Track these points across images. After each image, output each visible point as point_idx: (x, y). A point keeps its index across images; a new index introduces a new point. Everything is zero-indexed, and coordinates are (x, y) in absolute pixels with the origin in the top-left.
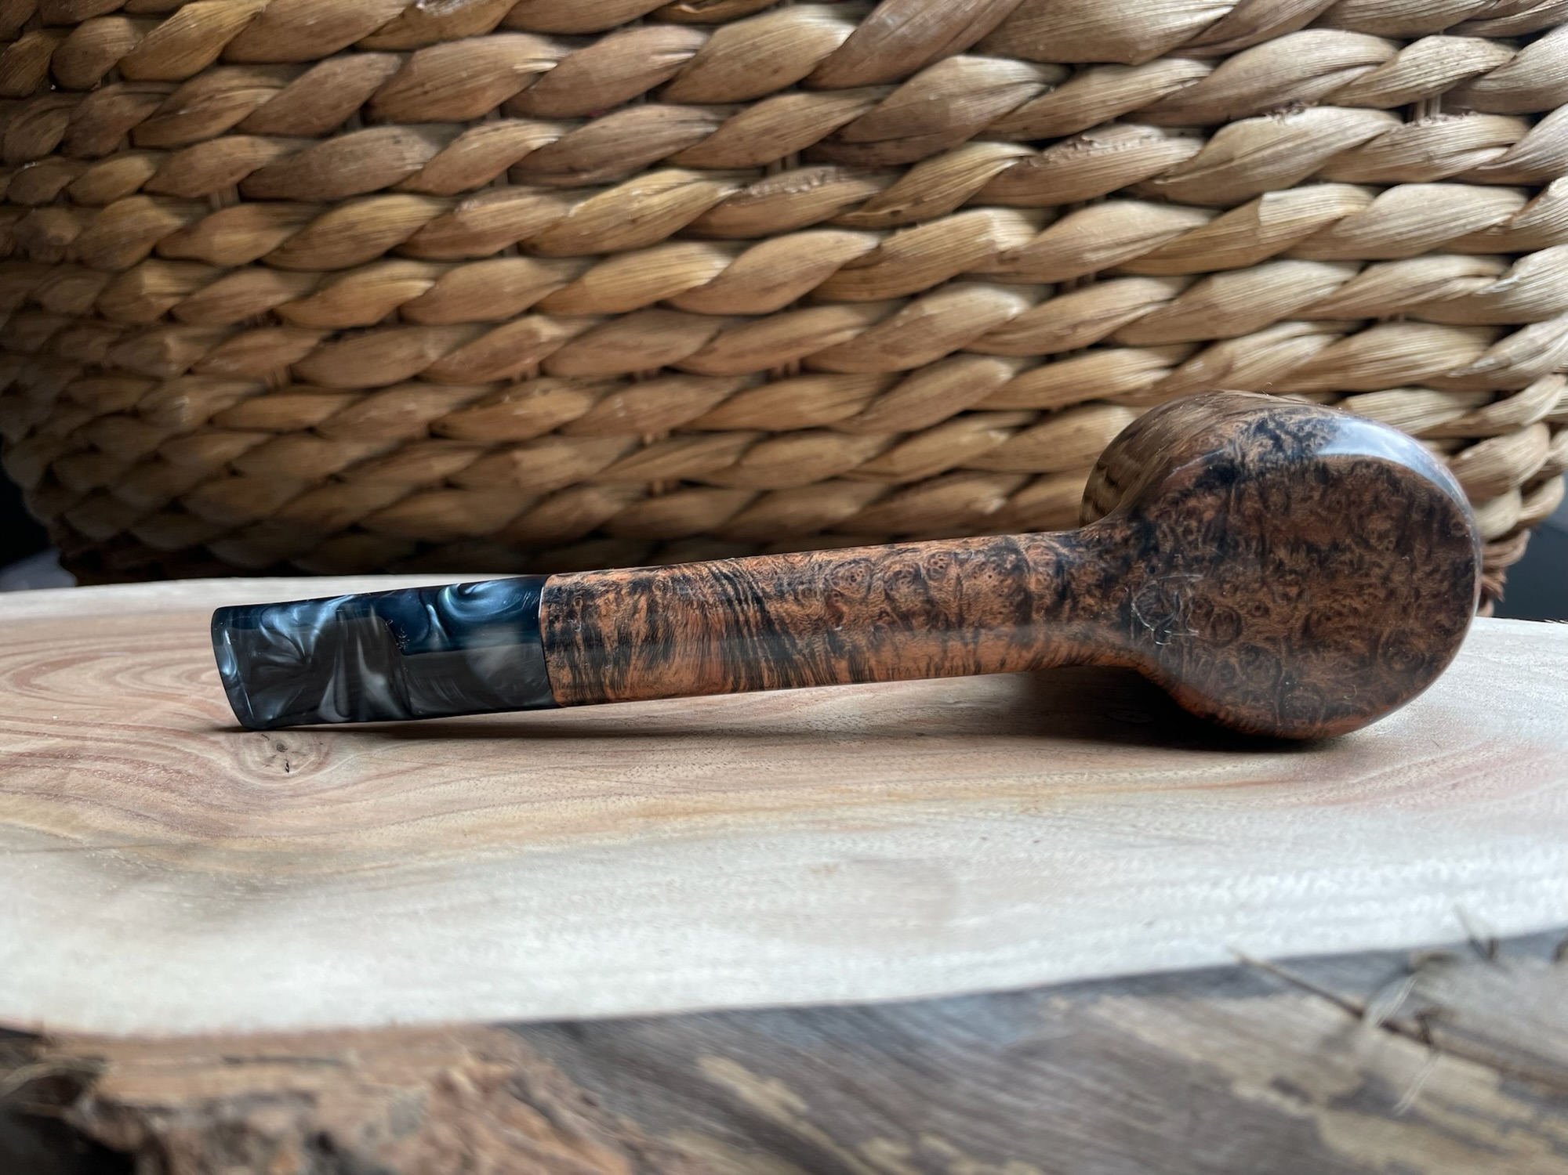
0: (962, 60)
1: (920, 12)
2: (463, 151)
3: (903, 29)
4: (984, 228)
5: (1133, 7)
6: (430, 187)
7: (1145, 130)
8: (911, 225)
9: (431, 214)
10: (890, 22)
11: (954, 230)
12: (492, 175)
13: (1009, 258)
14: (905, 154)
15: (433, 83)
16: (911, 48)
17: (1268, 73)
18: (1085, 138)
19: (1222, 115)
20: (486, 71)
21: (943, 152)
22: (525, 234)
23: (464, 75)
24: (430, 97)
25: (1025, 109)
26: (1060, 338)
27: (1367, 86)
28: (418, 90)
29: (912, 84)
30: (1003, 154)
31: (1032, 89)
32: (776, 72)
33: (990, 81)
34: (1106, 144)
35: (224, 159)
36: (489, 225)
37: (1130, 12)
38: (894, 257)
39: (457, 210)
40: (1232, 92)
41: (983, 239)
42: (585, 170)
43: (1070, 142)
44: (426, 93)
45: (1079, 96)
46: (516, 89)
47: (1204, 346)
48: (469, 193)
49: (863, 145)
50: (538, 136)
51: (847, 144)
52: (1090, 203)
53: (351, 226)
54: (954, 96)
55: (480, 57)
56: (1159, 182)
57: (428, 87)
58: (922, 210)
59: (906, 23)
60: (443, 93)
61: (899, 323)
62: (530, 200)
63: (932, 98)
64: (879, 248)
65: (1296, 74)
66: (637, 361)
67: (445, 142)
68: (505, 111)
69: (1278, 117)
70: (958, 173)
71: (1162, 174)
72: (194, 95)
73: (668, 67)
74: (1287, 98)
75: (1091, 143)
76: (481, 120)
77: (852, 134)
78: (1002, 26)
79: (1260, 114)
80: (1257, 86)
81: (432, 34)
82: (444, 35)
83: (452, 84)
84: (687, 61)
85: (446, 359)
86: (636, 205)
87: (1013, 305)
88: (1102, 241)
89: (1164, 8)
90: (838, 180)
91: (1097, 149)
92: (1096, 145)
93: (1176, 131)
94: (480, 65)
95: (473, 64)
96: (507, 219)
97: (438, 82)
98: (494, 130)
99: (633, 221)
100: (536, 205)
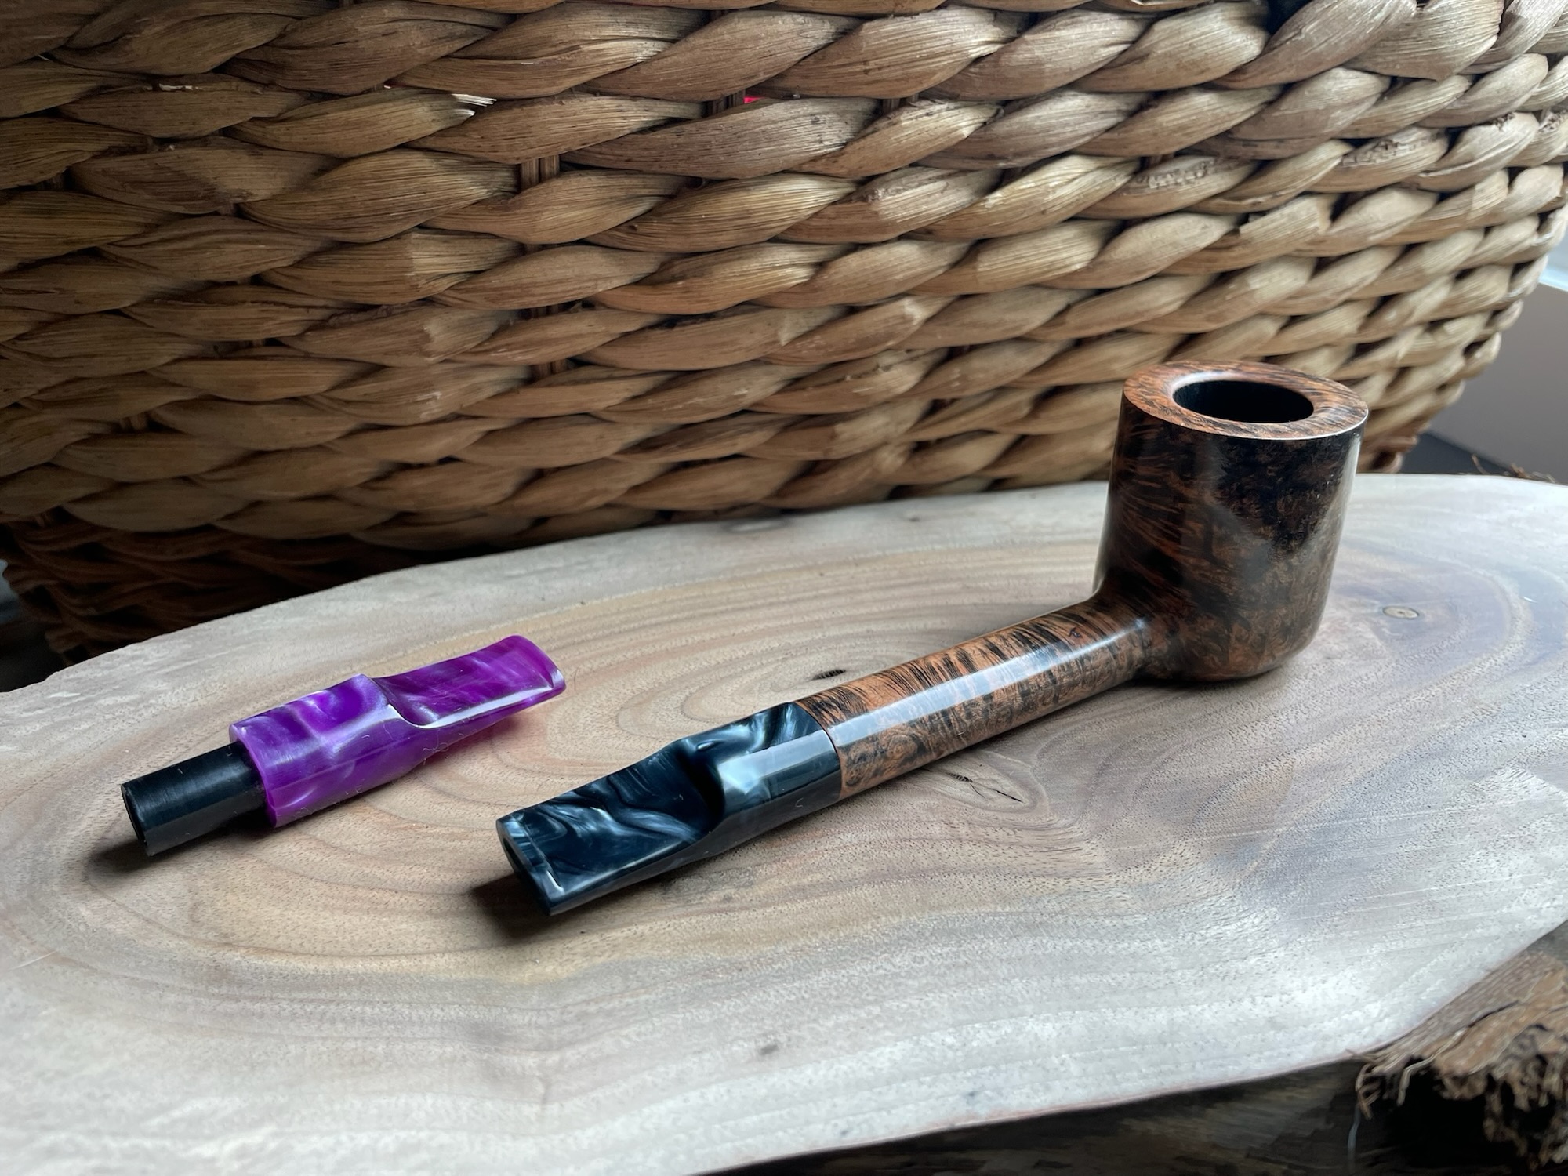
0: (1341, 73)
3: (1322, 47)
5: (1463, 39)
6: (840, 170)
7: (1422, 134)
9: (832, 197)
11: (1292, 217)
14: (1277, 153)
15: (877, 61)
18: (1394, 140)
19: (1470, 121)
20: (941, 53)
22: (925, 222)
24: (869, 76)
25: (1364, 116)
27: (1535, 99)
28: (860, 68)
29: (1306, 92)
30: (1338, 154)
31: (1373, 101)
32: (1203, 72)
35: (580, 125)
36: (901, 212)
37: (1460, 43)
38: (1246, 242)
39: (869, 196)
41: (1311, 227)
42: (1004, 158)
43: (1384, 143)
44: (866, 72)
45: (1405, 106)
49: (1247, 142)
50: (966, 122)
51: (1233, 141)
53: (748, 214)
54: (1334, 108)
55: (937, 37)
56: (1422, 176)
57: (872, 65)
60: (886, 72)
61: (1228, 297)
62: (938, 185)
63: (1319, 106)
69: (1499, 126)
70: (1311, 170)
71: (1427, 170)
72: (545, 42)
75: (1396, 145)
77: (1247, 133)
78: (1375, 45)
79: (1488, 123)
81: (885, 6)
82: (899, 9)
83: (900, 64)
84: (1121, 54)
85: (796, 344)
87: (1299, 280)
88: (1383, 225)
89: (1476, 40)
90: (1216, 173)
91: (1400, 151)
92: (1400, 147)
93: (1437, 134)
94: (936, 46)
95: (928, 45)
96: (917, 206)
97: (884, 61)
98: (927, 115)
99: (1044, 212)
100: (942, 191)
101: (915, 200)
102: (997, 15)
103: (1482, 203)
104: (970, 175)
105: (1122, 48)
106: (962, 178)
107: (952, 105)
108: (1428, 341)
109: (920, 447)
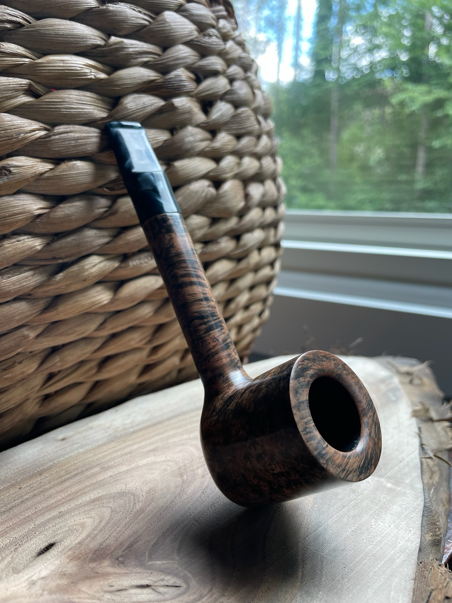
0: (194, 216)
1: (190, 202)
2: (2, 252)
3: (186, 207)
16: (186, 213)
18: (218, 241)
19: (242, 232)
20: (19, 213)
23: (7, 214)
25: (206, 233)
27: (261, 223)
31: (208, 227)
36: (12, 288)
37: (234, 204)
40: (246, 227)
42: (61, 258)
43: (214, 242)
45: (220, 228)
50: (38, 244)
54: (195, 230)
55: (14, 206)
56: (231, 254)
59: (186, 205)
71: (232, 251)
75: (220, 243)
78: (204, 206)
79: (248, 232)
80: (249, 225)
84: (106, 211)
86: (86, 273)
88: (221, 273)
92: (222, 243)
94: (16, 210)
95: (12, 210)
96: (21, 283)
98: (18, 241)
99: (85, 280)
100: (33, 276)
101: (19, 281)
102: (44, 197)
103: (253, 262)
104: (46, 267)
105: (105, 209)
106: (41, 269)
107: (30, 237)
108: (246, 314)
109: (47, 397)
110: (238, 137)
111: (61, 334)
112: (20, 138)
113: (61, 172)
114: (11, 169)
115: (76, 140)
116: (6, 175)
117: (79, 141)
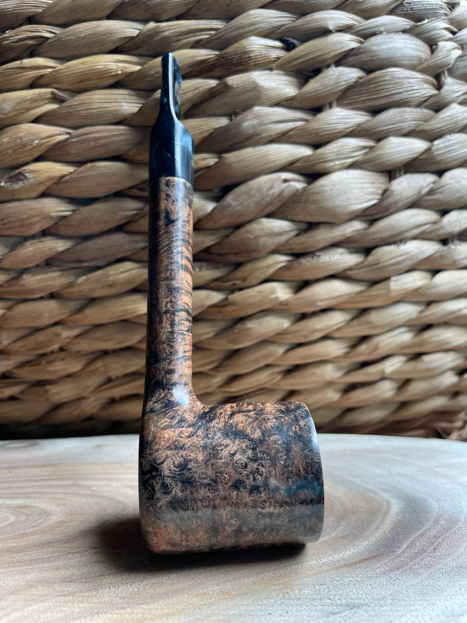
0: (264, 220)
1: (246, 201)
2: (24, 252)
3: (239, 207)
4: (273, 291)
5: (339, 201)
6: (6, 267)
7: (341, 250)
8: (241, 289)
9: (7, 279)
10: (233, 204)
11: (260, 292)
12: (38, 262)
13: (285, 304)
14: (239, 259)
15: (8, 219)
16: (242, 215)
17: (393, 228)
18: (317, 254)
19: (373, 244)
20: (36, 216)
21: (255, 259)
22: (55, 290)
23: (25, 217)
24: (7, 226)
25: (291, 241)
26: (306, 337)
27: (431, 232)
29: (242, 230)
30: (281, 260)
31: (294, 233)
33: (277, 230)
34: (326, 256)
36: (37, 286)
37: (337, 203)
38: (233, 303)
39: (20, 278)
40: (378, 236)
41: (273, 296)
42: (85, 261)
43: (310, 255)
44: (5, 224)
45: (315, 236)
46: (51, 223)
47: (364, 339)
48: (26, 271)
49: (219, 255)
50: (60, 245)
51: (212, 254)
52: (318, 280)
54: (261, 236)
55: (32, 209)
56: (348, 272)
57: (5, 221)
58: (247, 283)
59: (240, 205)
60: (13, 224)
61: (236, 331)
62: (57, 274)
63: (251, 236)
64: (226, 299)
65: (404, 229)
66: (109, 345)
67: (13, 247)
68: (44, 233)
69: (396, 246)
70: (262, 268)
71: (350, 269)
73: (127, 217)
74: (400, 238)
75: (319, 256)
76: (33, 237)
77: (214, 250)
78: (282, 206)
79: (389, 244)
80: (388, 233)
81: (8, 197)
82: (15, 198)
83: (19, 221)
84: (136, 214)
85: (13, 345)
86: (111, 279)
87: (285, 324)
88: (325, 297)
89: (351, 201)
90: (208, 269)
91: (322, 259)
92: (322, 257)
93: (354, 250)
94: (33, 212)
96: (46, 283)
97: (11, 220)
98: (40, 242)
99: (110, 286)
100: (60, 276)
102: (72, 200)
103: (398, 287)
105: (134, 212)
107: (53, 238)
108: (412, 365)
109: (113, 401)
110: (375, 111)
111: (97, 339)
112: (35, 144)
113: (78, 174)
114: (27, 174)
115: (96, 140)
116: (22, 180)
117: (100, 141)
